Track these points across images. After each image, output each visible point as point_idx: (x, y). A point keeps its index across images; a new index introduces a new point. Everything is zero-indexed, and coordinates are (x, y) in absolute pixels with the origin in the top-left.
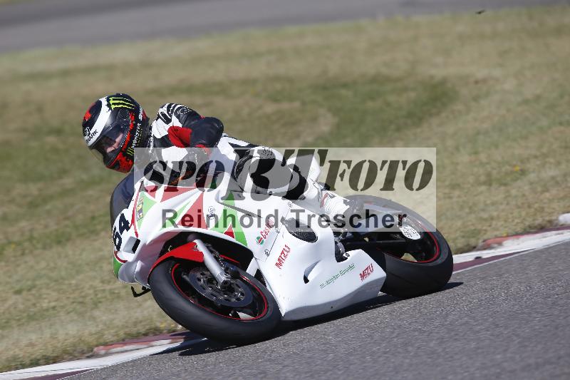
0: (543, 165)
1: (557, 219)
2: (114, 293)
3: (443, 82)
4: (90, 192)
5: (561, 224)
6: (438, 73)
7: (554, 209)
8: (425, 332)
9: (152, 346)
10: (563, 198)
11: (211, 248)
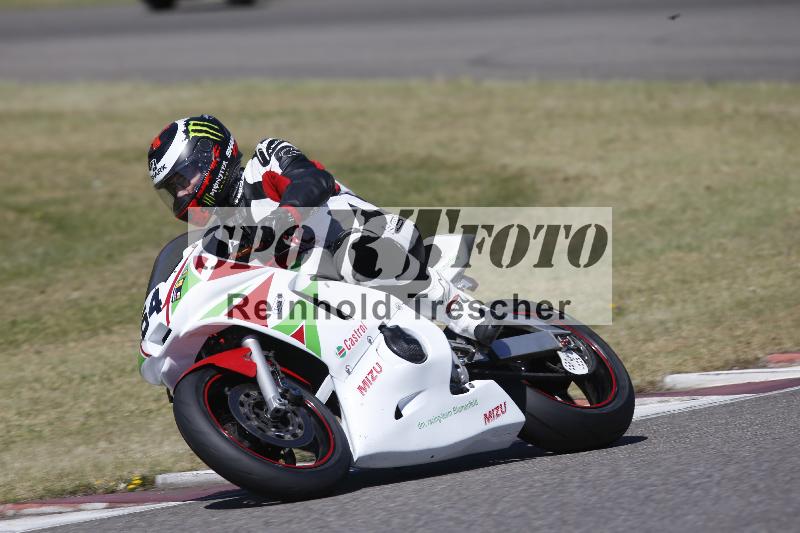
0: (649, 303)
1: (662, 381)
2: (33, 431)
3: (520, 175)
4: (13, 287)
5: (667, 387)
6: (515, 163)
7: (659, 366)
8: (464, 522)
9: (80, 510)
10: (674, 352)
11: (272, 359)
